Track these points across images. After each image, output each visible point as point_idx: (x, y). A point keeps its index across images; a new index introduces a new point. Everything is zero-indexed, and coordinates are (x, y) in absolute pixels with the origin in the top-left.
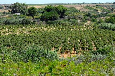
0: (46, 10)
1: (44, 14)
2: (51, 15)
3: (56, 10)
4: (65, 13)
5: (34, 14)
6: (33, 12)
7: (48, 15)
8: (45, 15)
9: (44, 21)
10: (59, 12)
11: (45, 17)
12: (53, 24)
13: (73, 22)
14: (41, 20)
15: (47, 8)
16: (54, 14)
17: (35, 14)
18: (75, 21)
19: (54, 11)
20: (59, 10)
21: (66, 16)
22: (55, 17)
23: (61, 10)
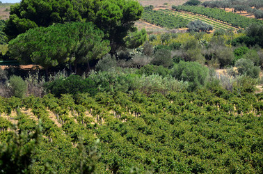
0: (26, 16)
1: (27, 39)
2: (68, 44)
3: (85, 15)
4: (131, 35)
8: (32, 42)
9: (31, 80)
10: (100, 23)
11: (35, 55)
13: (191, 80)
14: (9, 73)
16: (81, 36)
18: (202, 74)
19: (74, 20)
20: (100, 15)
21: (133, 52)
22: (89, 56)
23: (112, 16)
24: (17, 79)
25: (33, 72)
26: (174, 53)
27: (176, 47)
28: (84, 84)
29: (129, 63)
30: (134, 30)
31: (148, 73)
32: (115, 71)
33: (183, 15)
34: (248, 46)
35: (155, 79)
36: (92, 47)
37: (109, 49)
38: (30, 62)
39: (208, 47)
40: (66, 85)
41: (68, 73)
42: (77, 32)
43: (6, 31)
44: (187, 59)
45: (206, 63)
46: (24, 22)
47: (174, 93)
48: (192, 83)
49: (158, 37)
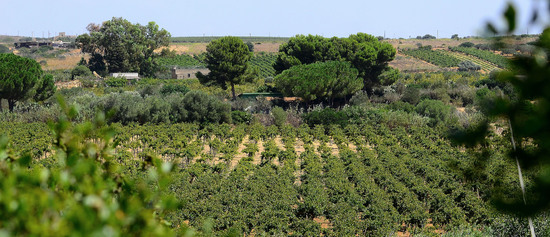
0: (293, 54)
1: (290, 75)
2: (326, 80)
3: (344, 55)
4: (385, 74)
5: (236, 74)
6: (235, 62)
7: (310, 78)
8: (294, 77)
9: (291, 111)
10: (357, 63)
11: (297, 88)
12: (342, 121)
13: (432, 116)
14: (274, 103)
15: (301, 45)
16: (338, 73)
17: (243, 72)
18: (443, 112)
19: (333, 59)
20: (357, 56)
21: (388, 88)
22: (345, 92)
23: (367, 57)
24: (279, 110)
25: (294, 103)
26: (422, 92)
27: (425, 86)
28: (337, 116)
29: (381, 99)
30: (387, 69)
31: (395, 109)
32: (366, 106)
33: (456, 55)
34: (489, 88)
35: (400, 115)
36: (347, 84)
37: (362, 85)
38: (292, 95)
39: (454, 87)
40: (321, 117)
41: (325, 105)
42: (335, 70)
43: (274, 66)
44: (433, 97)
45: (451, 101)
46: (290, 59)
47: (413, 128)
48: (433, 119)
49: (412, 75)
